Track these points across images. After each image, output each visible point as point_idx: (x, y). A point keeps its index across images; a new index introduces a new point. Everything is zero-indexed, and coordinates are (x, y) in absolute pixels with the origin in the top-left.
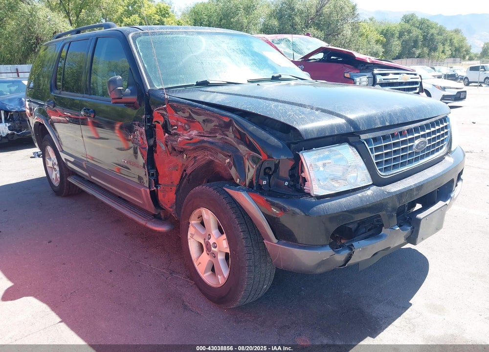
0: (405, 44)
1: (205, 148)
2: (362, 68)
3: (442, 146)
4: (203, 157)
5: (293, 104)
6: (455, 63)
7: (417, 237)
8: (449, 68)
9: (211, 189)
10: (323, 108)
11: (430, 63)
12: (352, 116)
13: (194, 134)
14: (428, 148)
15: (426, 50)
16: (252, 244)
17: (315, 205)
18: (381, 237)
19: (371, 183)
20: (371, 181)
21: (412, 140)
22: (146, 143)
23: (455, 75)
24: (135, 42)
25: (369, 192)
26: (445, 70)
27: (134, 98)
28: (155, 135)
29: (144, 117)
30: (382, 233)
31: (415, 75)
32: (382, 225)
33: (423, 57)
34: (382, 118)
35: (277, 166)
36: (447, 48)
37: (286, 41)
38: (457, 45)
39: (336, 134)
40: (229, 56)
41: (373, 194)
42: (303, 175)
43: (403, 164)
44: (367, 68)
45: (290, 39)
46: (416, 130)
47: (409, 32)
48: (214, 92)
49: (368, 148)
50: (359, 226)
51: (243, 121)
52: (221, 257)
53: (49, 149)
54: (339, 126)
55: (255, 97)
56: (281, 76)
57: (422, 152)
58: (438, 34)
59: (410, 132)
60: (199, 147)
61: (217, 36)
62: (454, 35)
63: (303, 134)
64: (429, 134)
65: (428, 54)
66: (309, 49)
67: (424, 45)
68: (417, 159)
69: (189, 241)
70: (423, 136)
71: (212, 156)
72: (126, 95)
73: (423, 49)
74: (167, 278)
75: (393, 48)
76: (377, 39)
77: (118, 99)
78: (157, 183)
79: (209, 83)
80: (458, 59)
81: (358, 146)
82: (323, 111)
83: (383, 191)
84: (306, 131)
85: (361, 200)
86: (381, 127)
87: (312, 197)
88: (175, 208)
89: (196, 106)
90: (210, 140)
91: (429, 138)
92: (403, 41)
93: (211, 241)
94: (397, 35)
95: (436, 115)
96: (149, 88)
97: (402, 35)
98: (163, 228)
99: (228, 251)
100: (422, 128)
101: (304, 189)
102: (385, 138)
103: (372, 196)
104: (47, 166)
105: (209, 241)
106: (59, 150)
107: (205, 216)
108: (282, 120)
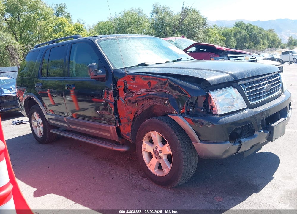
0: (238, 40)
1: (149, 98)
2: (220, 54)
3: (279, 89)
4: (148, 104)
5: (199, 69)
6: (272, 50)
7: (273, 137)
8: (269, 54)
9: (157, 120)
10: (217, 70)
11: (256, 51)
12: (232, 73)
13: (143, 91)
14: (272, 89)
15: (252, 44)
16: (185, 146)
17: (220, 119)
18: (255, 136)
19: (246, 107)
20: (246, 106)
21: (263, 85)
22: (113, 99)
23: (273, 58)
24: (99, 44)
25: (246, 112)
26: (266, 55)
27: (104, 75)
28: (118, 94)
29: (112, 84)
30: (255, 134)
31: (252, 56)
32: (255, 130)
33: (251, 48)
34: (248, 73)
35: (196, 101)
36: (266, 42)
37: (171, 41)
38: (272, 39)
39: (226, 81)
40: (152, 50)
41: (248, 112)
42: (211, 104)
43: (260, 98)
44: (224, 54)
45: (172, 40)
46: (265, 79)
47: (240, 33)
48: (152, 68)
49: (243, 89)
50: (241, 132)
51: (175, 79)
52: (165, 158)
53: (35, 115)
54: (227, 78)
55: (177, 68)
56: (182, 59)
57: (269, 91)
58: (259, 33)
59: (262, 80)
60: (146, 98)
61: (142, 39)
62: (270, 33)
63: (210, 82)
64: (271, 82)
65: (254, 46)
66: (185, 46)
67: (250, 40)
68: (267, 95)
69: (143, 153)
70: (269, 83)
71: (154, 102)
72: (100, 74)
73: (250, 43)
74: (129, 178)
75: (231, 43)
76: (220, 38)
77: (95, 76)
78: (120, 122)
79: (145, 64)
80: (274, 48)
81: (237, 88)
82: (217, 71)
83: (253, 111)
84: (211, 81)
85: (243, 116)
86: (248, 78)
87: (218, 115)
88: (131, 136)
89: (145, 75)
90: (153, 93)
91: (272, 84)
92: (237, 39)
93: (158, 150)
94: (233, 35)
95: (274, 72)
96: (113, 69)
97: (236, 35)
98: (124, 149)
99: (170, 152)
100: (268, 79)
101: (212, 112)
102: (250, 84)
103: (248, 113)
104: (33, 125)
105: (157, 150)
106: (44, 113)
107: (153, 136)
108: (197, 76)
